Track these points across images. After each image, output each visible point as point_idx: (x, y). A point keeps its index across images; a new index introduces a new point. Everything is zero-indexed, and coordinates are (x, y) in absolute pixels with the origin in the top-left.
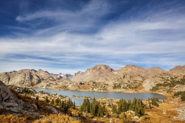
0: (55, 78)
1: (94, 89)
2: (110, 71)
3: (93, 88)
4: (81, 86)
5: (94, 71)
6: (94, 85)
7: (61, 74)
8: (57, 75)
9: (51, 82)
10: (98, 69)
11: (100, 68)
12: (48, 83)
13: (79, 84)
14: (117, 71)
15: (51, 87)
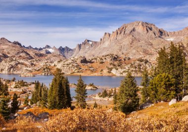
0: (32, 53)
1: (114, 71)
2: (158, 34)
3: (111, 69)
4: (84, 67)
5: (119, 37)
6: (116, 63)
7: (48, 47)
8: (41, 49)
9: (21, 61)
10: (127, 32)
11: (134, 30)
12: (13, 63)
13: (79, 61)
14: (174, 34)
15: (19, 70)
